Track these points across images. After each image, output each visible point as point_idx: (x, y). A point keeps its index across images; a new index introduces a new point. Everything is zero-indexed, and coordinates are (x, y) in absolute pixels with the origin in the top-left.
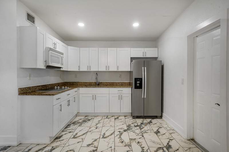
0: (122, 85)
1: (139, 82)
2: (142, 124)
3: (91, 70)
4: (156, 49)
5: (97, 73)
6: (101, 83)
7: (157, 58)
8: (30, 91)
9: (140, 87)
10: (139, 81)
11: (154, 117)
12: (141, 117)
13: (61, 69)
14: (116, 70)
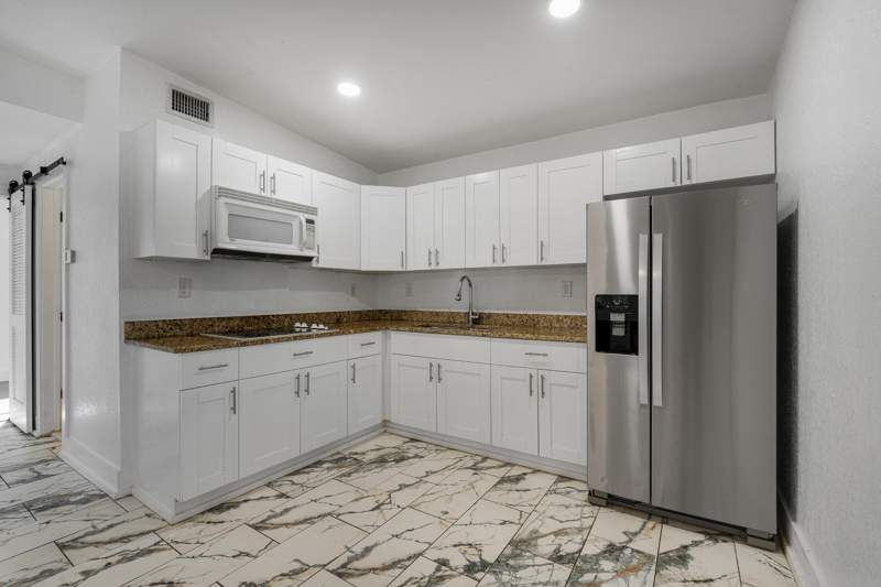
0: (562, 329)
1: (620, 318)
2: (612, 551)
3: (441, 267)
5: (467, 277)
6: (489, 315)
7: (774, 177)
8: (181, 333)
9: (630, 343)
10: (618, 311)
11: (731, 531)
12: (637, 506)
13: (314, 264)
14: (534, 261)
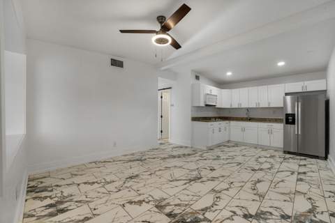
0: (277, 121)
1: (291, 118)
3: (241, 107)
4: (324, 80)
5: (248, 109)
7: (326, 91)
9: (293, 123)
11: (314, 157)
12: (295, 154)
14: (267, 106)
